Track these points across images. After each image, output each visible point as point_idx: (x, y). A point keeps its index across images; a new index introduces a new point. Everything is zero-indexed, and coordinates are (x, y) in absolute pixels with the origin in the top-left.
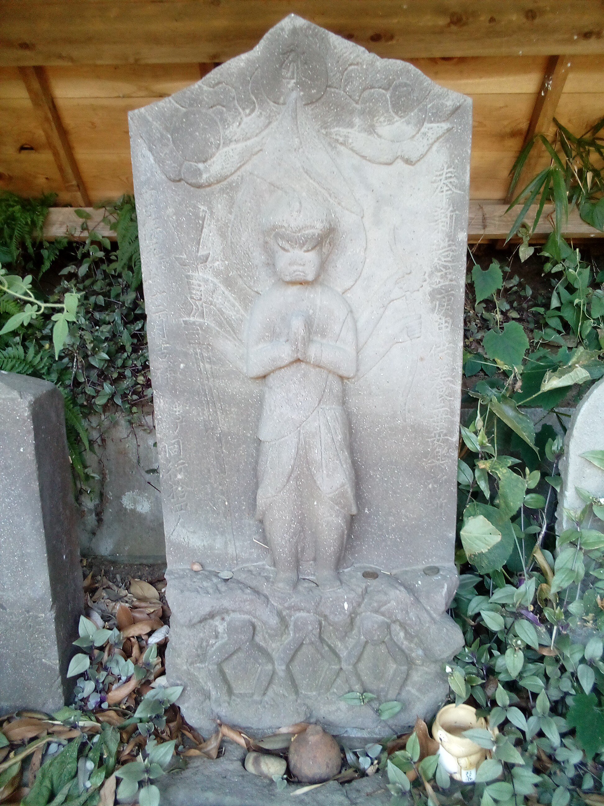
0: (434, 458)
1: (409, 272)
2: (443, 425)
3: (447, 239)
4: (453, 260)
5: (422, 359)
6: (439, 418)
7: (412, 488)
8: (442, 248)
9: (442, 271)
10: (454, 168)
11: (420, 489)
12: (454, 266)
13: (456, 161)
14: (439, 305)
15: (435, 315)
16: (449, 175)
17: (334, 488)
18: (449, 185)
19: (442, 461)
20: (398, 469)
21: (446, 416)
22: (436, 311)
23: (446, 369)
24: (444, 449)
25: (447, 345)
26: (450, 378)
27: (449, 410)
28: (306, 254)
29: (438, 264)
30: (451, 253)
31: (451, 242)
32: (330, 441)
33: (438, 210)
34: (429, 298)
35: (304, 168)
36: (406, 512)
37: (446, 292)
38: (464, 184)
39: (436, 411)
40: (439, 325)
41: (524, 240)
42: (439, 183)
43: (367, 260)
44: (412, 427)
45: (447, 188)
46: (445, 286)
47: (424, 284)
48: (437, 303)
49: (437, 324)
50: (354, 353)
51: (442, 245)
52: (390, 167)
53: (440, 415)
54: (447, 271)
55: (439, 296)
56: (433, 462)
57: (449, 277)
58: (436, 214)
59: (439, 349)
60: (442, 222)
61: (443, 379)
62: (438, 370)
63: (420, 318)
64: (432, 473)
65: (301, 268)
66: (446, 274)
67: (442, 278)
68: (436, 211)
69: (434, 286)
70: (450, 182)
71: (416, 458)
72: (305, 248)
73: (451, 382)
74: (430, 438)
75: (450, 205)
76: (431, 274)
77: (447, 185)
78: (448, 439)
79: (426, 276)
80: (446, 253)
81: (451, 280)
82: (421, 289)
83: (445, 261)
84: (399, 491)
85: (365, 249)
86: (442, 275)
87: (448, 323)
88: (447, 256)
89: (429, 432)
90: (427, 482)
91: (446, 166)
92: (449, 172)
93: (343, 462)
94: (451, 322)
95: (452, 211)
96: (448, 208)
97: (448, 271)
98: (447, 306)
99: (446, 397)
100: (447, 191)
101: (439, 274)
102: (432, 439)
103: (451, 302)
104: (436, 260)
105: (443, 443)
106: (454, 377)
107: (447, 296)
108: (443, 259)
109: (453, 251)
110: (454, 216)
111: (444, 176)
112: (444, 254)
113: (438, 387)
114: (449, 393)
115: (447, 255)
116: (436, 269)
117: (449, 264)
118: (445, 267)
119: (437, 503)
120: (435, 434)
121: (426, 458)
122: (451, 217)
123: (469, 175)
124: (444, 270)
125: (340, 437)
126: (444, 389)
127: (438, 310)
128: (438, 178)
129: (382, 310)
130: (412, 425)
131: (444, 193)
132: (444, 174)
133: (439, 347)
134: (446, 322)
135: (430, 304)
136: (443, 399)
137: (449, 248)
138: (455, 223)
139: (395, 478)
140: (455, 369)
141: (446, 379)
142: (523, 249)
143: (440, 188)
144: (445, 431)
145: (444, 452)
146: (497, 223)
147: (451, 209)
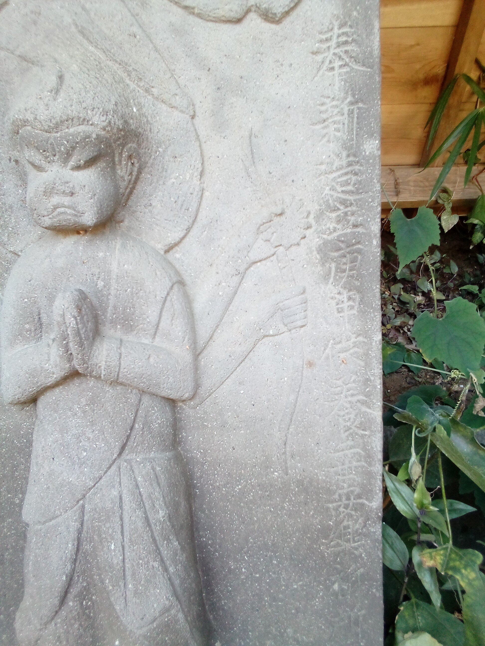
0: (340, 537)
1: (279, 212)
2: (354, 480)
3: (344, 154)
4: (357, 189)
5: (310, 364)
6: (346, 467)
7: (303, 590)
8: (338, 170)
9: (339, 209)
10: (351, 27)
11: (318, 592)
12: (360, 200)
13: (355, 13)
14: (337, 268)
15: (330, 286)
16: (344, 39)
17: (148, 618)
18: (344, 56)
19: (354, 542)
20: (276, 557)
21: (359, 464)
22: (331, 280)
23: (354, 382)
24: (356, 521)
25: (353, 340)
26: (361, 397)
27: (363, 453)
28: (76, 174)
29: (332, 196)
30: (354, 178)
31: (351, 159)
32: (140, 524)
33: (327, 101)
34: (318, 256)
35: (76, 26)
36: (295, 632)
37: (348, 247)
38: (371, 53)
39: (341, 454)
40: (338, 304)
41: (446, 207)
42: (326, 54)
43: (207, 194)
44: (300, 483)
45: (341, 63)
46: (345, 235)
47: (308, 233)
48: (333, 265)
49: (333, 303)
50: (188, 358)
51: (337, 163)
52: (238, 28)
53: (347, 462)
54: (346, 210)
55: (336, 254)
56: (338, 545)
57: (352, 219)
58: (323, 108)
59: (339, 346)
60: (335, 123)
61: (350, 399)
62: (339, 382)
63: (304, 292)
64: (339, 563)
65: (66, 200)
66: (346, 214)
67: (338, 222)
68: (323, 104)
69: (325, 236)
70: (346, 52)
71: (309, 538)
72: (72, 163)
73: (363, 403)
74: (332, 502)
75: (347, 93)
76: (319, 216)
77: (340, 57)
78: (363, 505)
79: (311, 220)
80: (345, 178)
81: (355, 226)
82: (303, 242)
83: (343, 192)
84: (280, 596)
85: (202, 174)
86: (338, 216)
87: (354, 300)
88: (347, 183)
89: (329, 492)
90: (329, 580)
91: (336, 24)
92: (343, 34)
93: (168, 563)
94: (358, 299)
95: (351, 103)
96: (346, 98)
97: (349, 209)
98: (350, 270)
99: (356, 430)
100: (341, 67)
101: (334, 215)
102: (335, 504)
103: (358, 264)
104: (327, 190)
105: (356, 510)
106: (368, 395)
107: (349, 253)
108: (340, 189)
109: (356, 174)
110: (356, 111)
111: (334, 41)
112: (339, 180)
113: (342, 413)
114: (361, 423)
115: (347, 181)
116: (328, 206)
117: (351, 198)
118: (344, 202)
119: (349, 617)
120: (340, 495)
121: (326, 538)
122: (351, 112)
123: (378, 39)
124: (342, 207)
125: (162, 514)
126: (352, 416)
127: (335, 278)
128: (325, 46)
129: (236, 279)
130: (298, 481)
131: (336, 72)
132: (335, 37)
133: (340, 342)
134: (350, 298)
135: (319, 268)
136: (351, 434)
137: (350, 169)
138: (358, 124)
139: (274, 573)
140: (370, 380)
141: (355, 399)
142: (445, 217)
143: (328, 62)
144: (357, 490)
145: (357, 526)
146: (412, 188)
147: (350, 99)
